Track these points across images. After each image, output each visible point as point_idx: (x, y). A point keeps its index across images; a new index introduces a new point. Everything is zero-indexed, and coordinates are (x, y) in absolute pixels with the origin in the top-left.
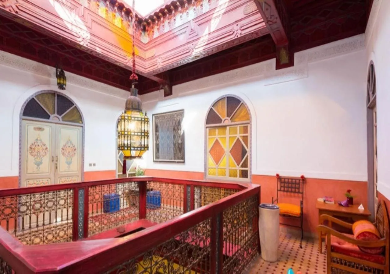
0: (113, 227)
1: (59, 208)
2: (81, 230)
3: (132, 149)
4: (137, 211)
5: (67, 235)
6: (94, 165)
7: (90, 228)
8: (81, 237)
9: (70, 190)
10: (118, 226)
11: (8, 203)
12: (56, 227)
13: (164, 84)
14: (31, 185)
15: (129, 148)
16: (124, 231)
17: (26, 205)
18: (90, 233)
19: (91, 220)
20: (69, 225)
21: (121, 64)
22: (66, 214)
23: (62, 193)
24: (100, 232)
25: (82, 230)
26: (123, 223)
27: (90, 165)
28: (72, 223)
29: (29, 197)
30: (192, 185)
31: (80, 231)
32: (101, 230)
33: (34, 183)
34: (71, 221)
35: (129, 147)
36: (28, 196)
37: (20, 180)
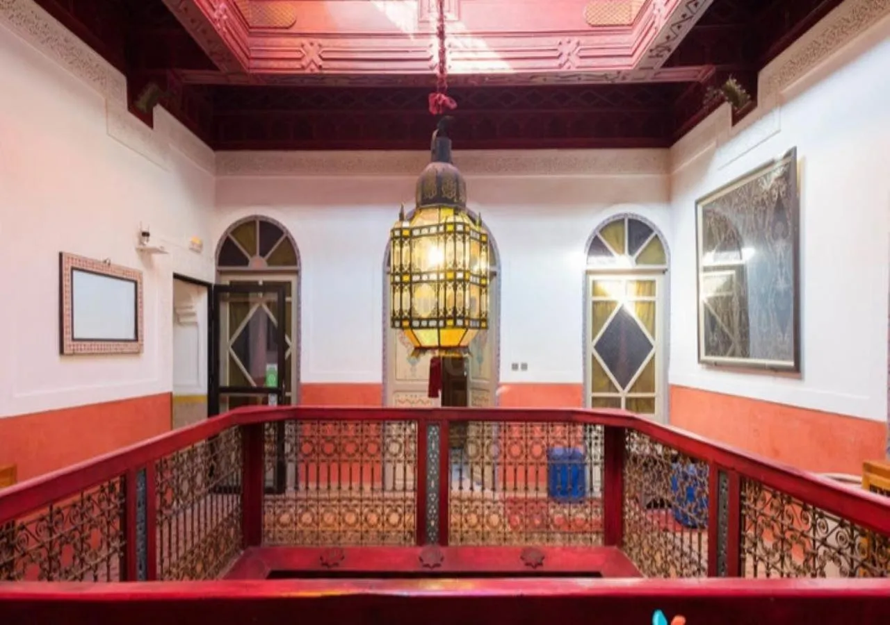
0: (515, 542)
1: (389, 461)
2: (433, 523)
3: (416, 323)
4: (594, 517)
5: (405, 526)
6: (524, 367)
7: (456, 524)
8: (432, 539)
9: (410, 424)
10: (529, 544)
11: (308, 434)
12: (383, 501)
13: (719, 80)
14: (403, 403)
15: (406, 324)
16: (540, 564)
17: (334, 443)
18: (455, 536)
19: (456, 506)
20: (409, 503)
21: (548, 78)
22: (402, 477)
23: (394, 428)
24: (481, 543)
25: (435, 524)
26: (548, 540)
27: (515, 367)
28: (413, 500)
29: (338, 427)
30: (733, 469)
31: (430, 525)
32: (483, 539)
33: (407, 400)
34: (411, 495)
35: (406, 319)
36: (335, 424)
37: (384, 391)
